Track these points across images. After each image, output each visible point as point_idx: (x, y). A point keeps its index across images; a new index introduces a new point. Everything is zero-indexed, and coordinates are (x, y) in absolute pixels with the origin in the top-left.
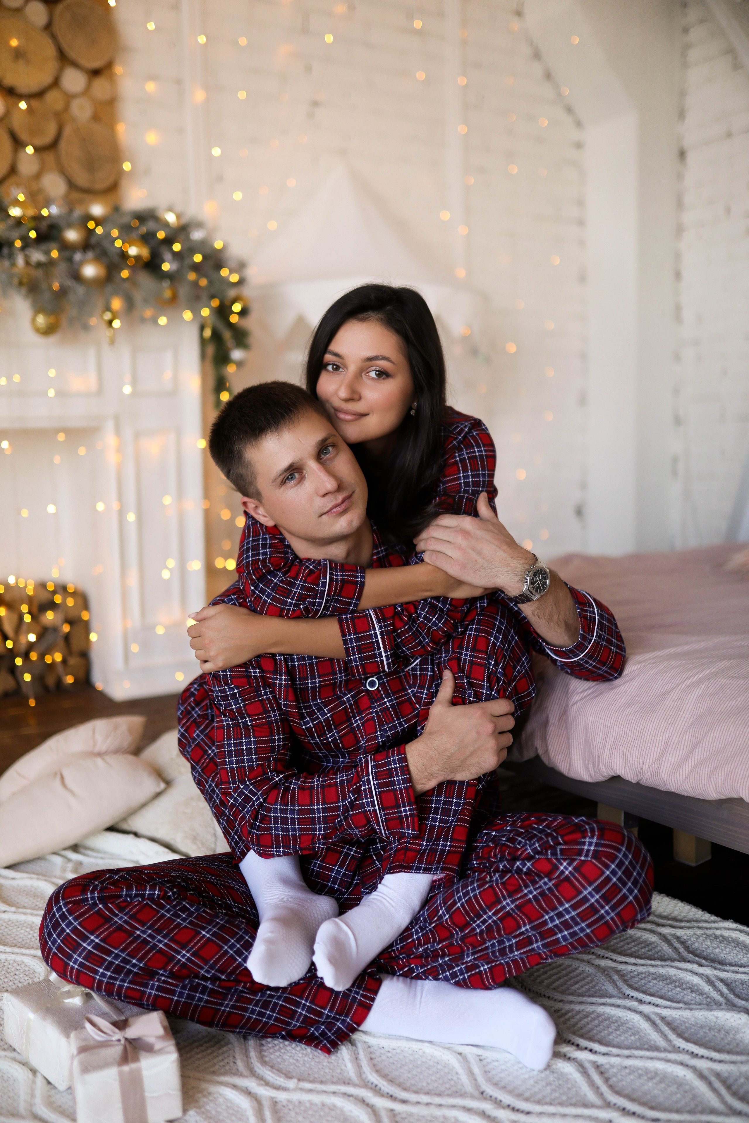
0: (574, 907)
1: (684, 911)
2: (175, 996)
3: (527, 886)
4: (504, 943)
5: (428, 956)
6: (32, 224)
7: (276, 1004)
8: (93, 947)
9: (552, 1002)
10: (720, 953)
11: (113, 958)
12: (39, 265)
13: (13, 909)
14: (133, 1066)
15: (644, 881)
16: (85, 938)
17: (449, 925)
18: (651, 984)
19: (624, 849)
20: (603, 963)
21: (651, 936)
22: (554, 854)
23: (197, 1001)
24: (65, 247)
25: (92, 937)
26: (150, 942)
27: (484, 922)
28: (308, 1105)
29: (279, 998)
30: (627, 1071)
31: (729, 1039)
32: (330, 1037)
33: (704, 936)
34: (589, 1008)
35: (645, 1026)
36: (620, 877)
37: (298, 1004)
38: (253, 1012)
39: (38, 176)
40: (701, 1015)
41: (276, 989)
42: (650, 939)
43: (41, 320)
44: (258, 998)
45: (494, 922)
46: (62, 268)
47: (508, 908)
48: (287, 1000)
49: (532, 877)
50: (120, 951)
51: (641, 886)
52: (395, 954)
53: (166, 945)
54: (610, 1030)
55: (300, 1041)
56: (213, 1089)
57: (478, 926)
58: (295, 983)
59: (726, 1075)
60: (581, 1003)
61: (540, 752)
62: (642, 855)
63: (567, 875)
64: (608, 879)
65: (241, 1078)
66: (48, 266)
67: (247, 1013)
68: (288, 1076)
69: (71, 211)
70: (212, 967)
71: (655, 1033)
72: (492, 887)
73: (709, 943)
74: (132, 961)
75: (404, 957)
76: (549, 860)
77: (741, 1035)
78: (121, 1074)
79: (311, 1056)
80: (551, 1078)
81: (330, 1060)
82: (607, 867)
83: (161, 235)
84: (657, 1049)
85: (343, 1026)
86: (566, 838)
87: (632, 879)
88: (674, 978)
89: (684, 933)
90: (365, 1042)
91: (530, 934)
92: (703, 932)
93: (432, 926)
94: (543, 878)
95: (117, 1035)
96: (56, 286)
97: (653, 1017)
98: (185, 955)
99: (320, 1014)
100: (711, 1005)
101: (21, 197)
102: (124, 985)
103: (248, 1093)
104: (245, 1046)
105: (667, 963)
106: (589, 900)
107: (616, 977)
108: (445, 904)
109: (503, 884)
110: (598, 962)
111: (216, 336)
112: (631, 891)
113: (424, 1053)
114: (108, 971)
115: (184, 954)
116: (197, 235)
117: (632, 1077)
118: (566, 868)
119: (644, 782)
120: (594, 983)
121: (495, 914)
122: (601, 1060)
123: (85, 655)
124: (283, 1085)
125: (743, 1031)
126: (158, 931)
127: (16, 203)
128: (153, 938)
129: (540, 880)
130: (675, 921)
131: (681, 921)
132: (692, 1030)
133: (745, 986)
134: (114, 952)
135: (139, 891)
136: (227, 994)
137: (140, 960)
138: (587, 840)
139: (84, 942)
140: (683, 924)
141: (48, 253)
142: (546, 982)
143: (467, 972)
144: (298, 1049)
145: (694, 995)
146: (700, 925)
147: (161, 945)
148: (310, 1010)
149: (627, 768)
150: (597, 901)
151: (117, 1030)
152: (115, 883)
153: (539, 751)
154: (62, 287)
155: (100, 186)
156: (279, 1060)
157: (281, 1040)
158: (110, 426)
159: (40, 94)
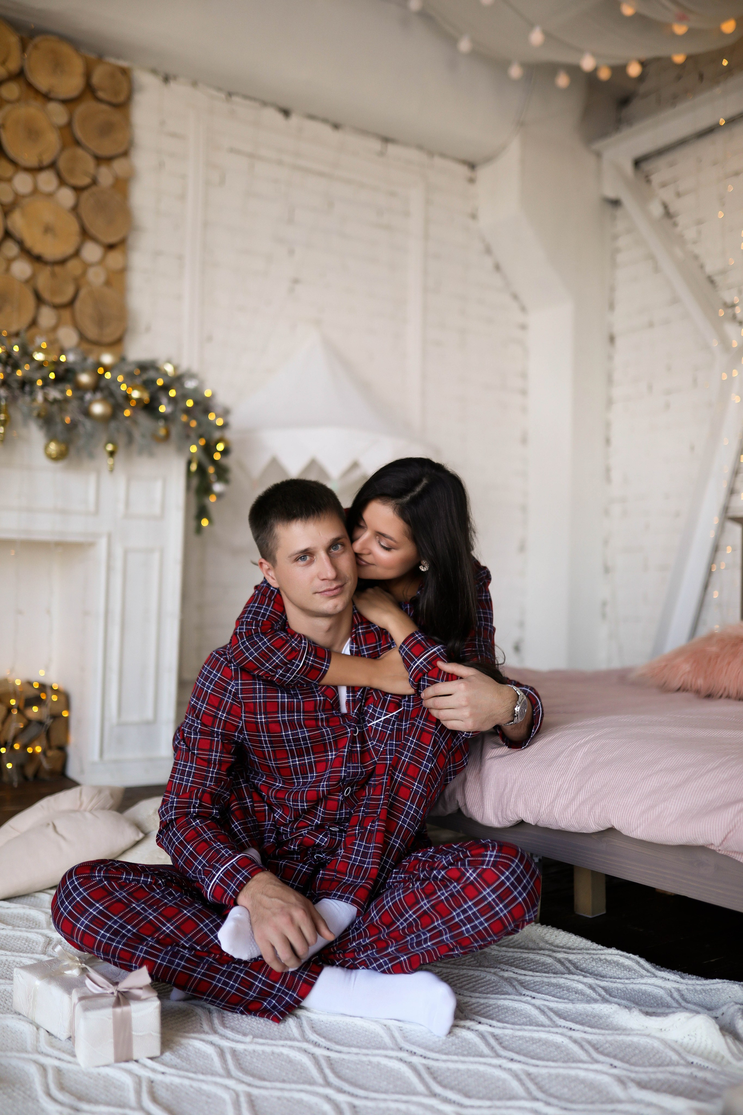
0: (476, 905)
1: (577, 942)
2: (159, 960)
3: (440, 890)
4: (420, 936)
5: (360, 950)
6: (53, 368)
7: (238, 976)
8: (97, 913)
9: (461, 996)
10: (603, 970)
11: (112, 923)
12: (55, 401)
13: (10, 927)
14: (125, 1009)
15: (532, 888)
16: (91, 905)
17: (379, 924)
18: (544, 988)
19: (517, 861)
20: (506, 974)
21: (547, 959)
22: (463, 865)
23: (176, 966)
24: (78, 388)
25: (98, 905)
26: (143, 914)
27: (405, 921)
28: (261, 1053)
29: (241, 971)
30: (517, 1038)
31: (601, 1022)
32: (280, 1009)
33: (591, 959)
34: (491, 1002)
35: (535, 1012)
36: (513, 882)
37: (255, 978)
38: (219, 981)
39: (54, 329)
40: (581, 1007)
41: (240, 961)
42: (547, 962)
43: (53, 447)
44: (224, 969)
45: (414, 919)
46: (74, 405)
47: (425, 908)
48: (247, 973)
49: (445, 883)
50: (118, 918)
51: (529, 891)
52: (334, 949)
53: (155, 917)
54: (507, 1015)
55: (255, 1015)
56: (184, 1041)
57: (401, 924)
58: (255, 959)
59: (595, 1042)
60: (486, 998)
61: (461, 804)
62: (532, 869)
63: (472, 880)
64: (503, 883)
65: (207, 1035)
66: (62, 403)
67: (214, 981)
68: (245, 1035)
69: (85, 359)
70: (190, 940)
71: (543, 1016)
72: (413, 892)
73: (594, 964)
74: (127, 927)
75: (340, 953)
76: (459, 869)
77: (611, 1019)
78: (114, 1014)
79: (264, 1024)
80: (457, 1041)
81: (279, 1027)
82: (503, 873)
83: (160, 382)
84: (543, 1026)
85: (291, 1000)
86: (473, 852)
87: (522, 885)
88: (563, 985)
89: (575, 957)
90: (308, 1017)
91: (441, 928)
92: (590, 957)
93: (365, 926)
94: (453, 883)
95: (112, 989)
96: (68, 420)
97: (542, 1007)
98: (170, 928)
99: (272, 987)
100: (590, 1000)
101: (44, 345)
102: (119, 947)
103: (212, 1043)
104: (210, 1017)
105: (559, 975)
106: (487, 899)
107: (515, 983)
108: (376, 908)
109: (422, 889)
110: (502, 973)
111: (202, 470)
112: (520, 894)
113: (356, 1025)
114: (108, 933)
115: (168, 926)
116: (190, 384)
117: (520, 1042)
118: (471, 875)
119: (541, 824)
120: (497, 987)
121: (414, 913)
122: (497, 1031)
123: (62, 749)
124: (241, 1040)
125: (613, 1016)
126: (150, 906)
127: (40, 350)
128: (146, 911)
129: (451, 885)
130: (569, 949)
131: (574, 949)
132: (573, 1016)
133: (619, 991)
134: (114, 919)
135: (136, 877)
136: (199, 964)
137: (134, 927)
138: (489, 853)
139: (91, 909)
140: (575, 951)
141: (63, 392)
142: (459, 985)
143: (390, 963)
144: (253, 1020)
145: (577, 995)
146: (589, 952)
147: (151, 917)
148: (264, 983)
149: (528, 812)
150: (493, 900)
151: (111, 986)
152: (116, 868)
153: (459, 804)
154: (72, 421)
155: (107, 339)
156: (238, 1026)
157: (239, 1015)
158: (103, 543)
159: (62, 262)
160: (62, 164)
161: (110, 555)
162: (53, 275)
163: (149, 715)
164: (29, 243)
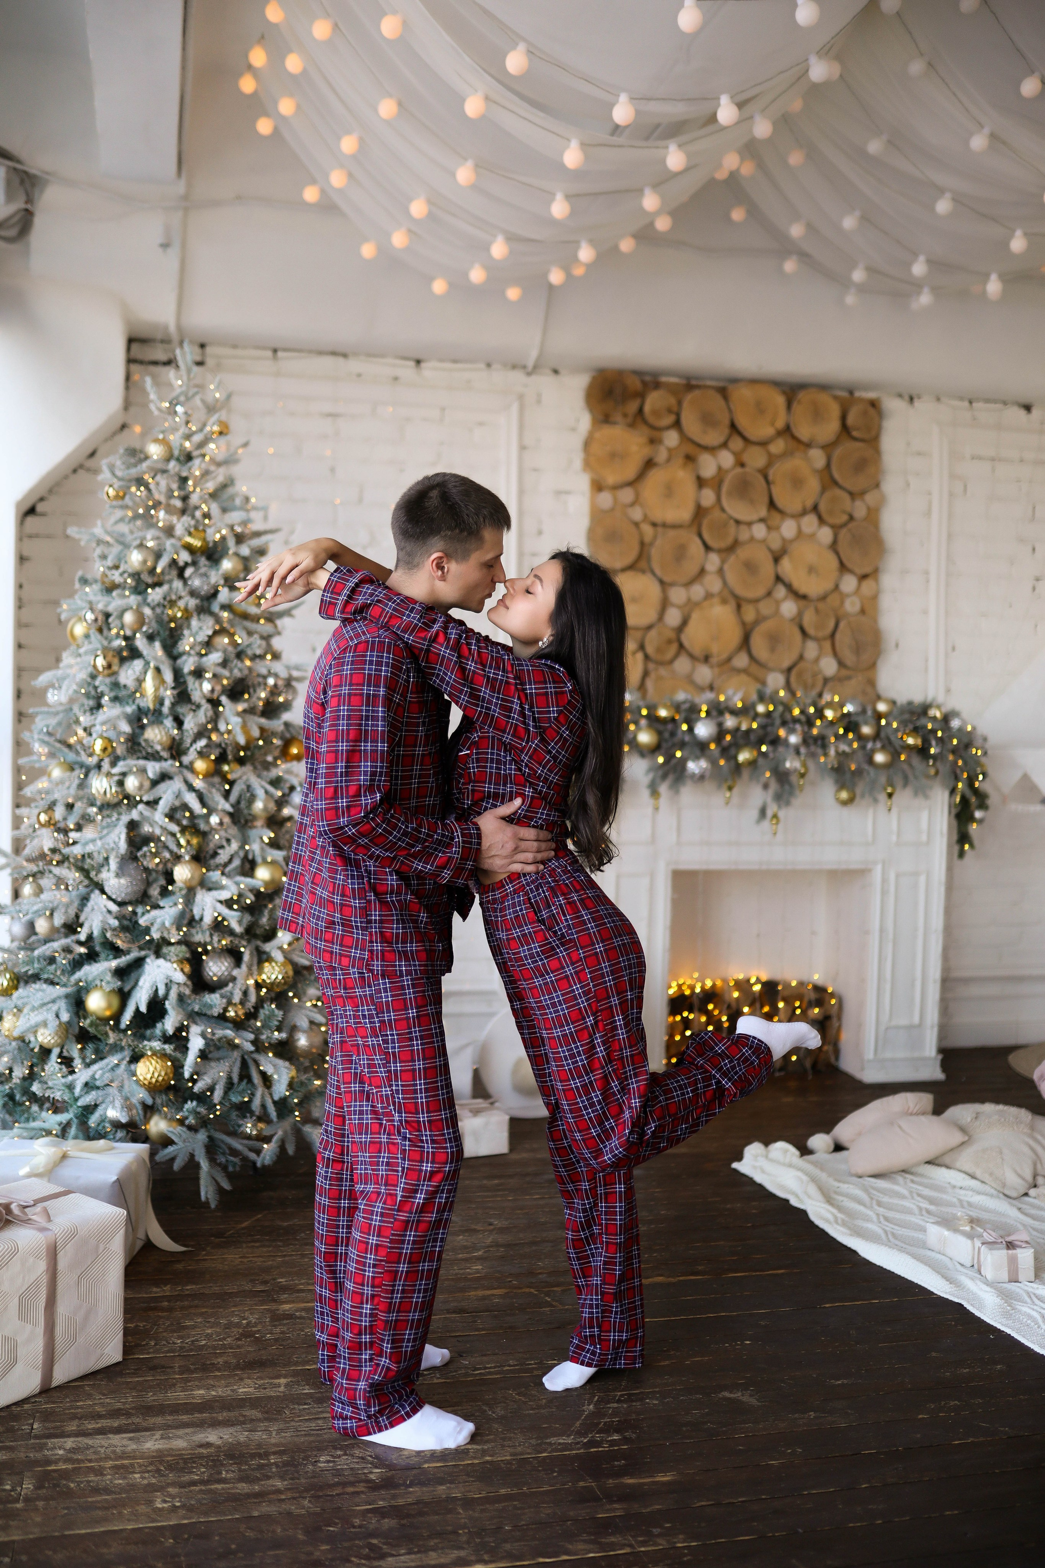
6: (840, 722)
12: (845, 753)
14: (1013, 1251)
24: (860, 737)
39: (817, 660)
43: (842, 794)
46: (860, 755)
66: (850, 754)
69: (864, 709)
78: (1008, 1254)
83: (930, 726)
96: (854, 769)
111: (964, 800)
116: (955, 723)
141: (851, 744)
154: (858, 769)
155: (863, 666)
158: (879, 868)
159: (823, 598)
160: (822, 507)
161: (884, 881)
162: (817, 611)
163: (916, 1020)
164: (796, 584)
